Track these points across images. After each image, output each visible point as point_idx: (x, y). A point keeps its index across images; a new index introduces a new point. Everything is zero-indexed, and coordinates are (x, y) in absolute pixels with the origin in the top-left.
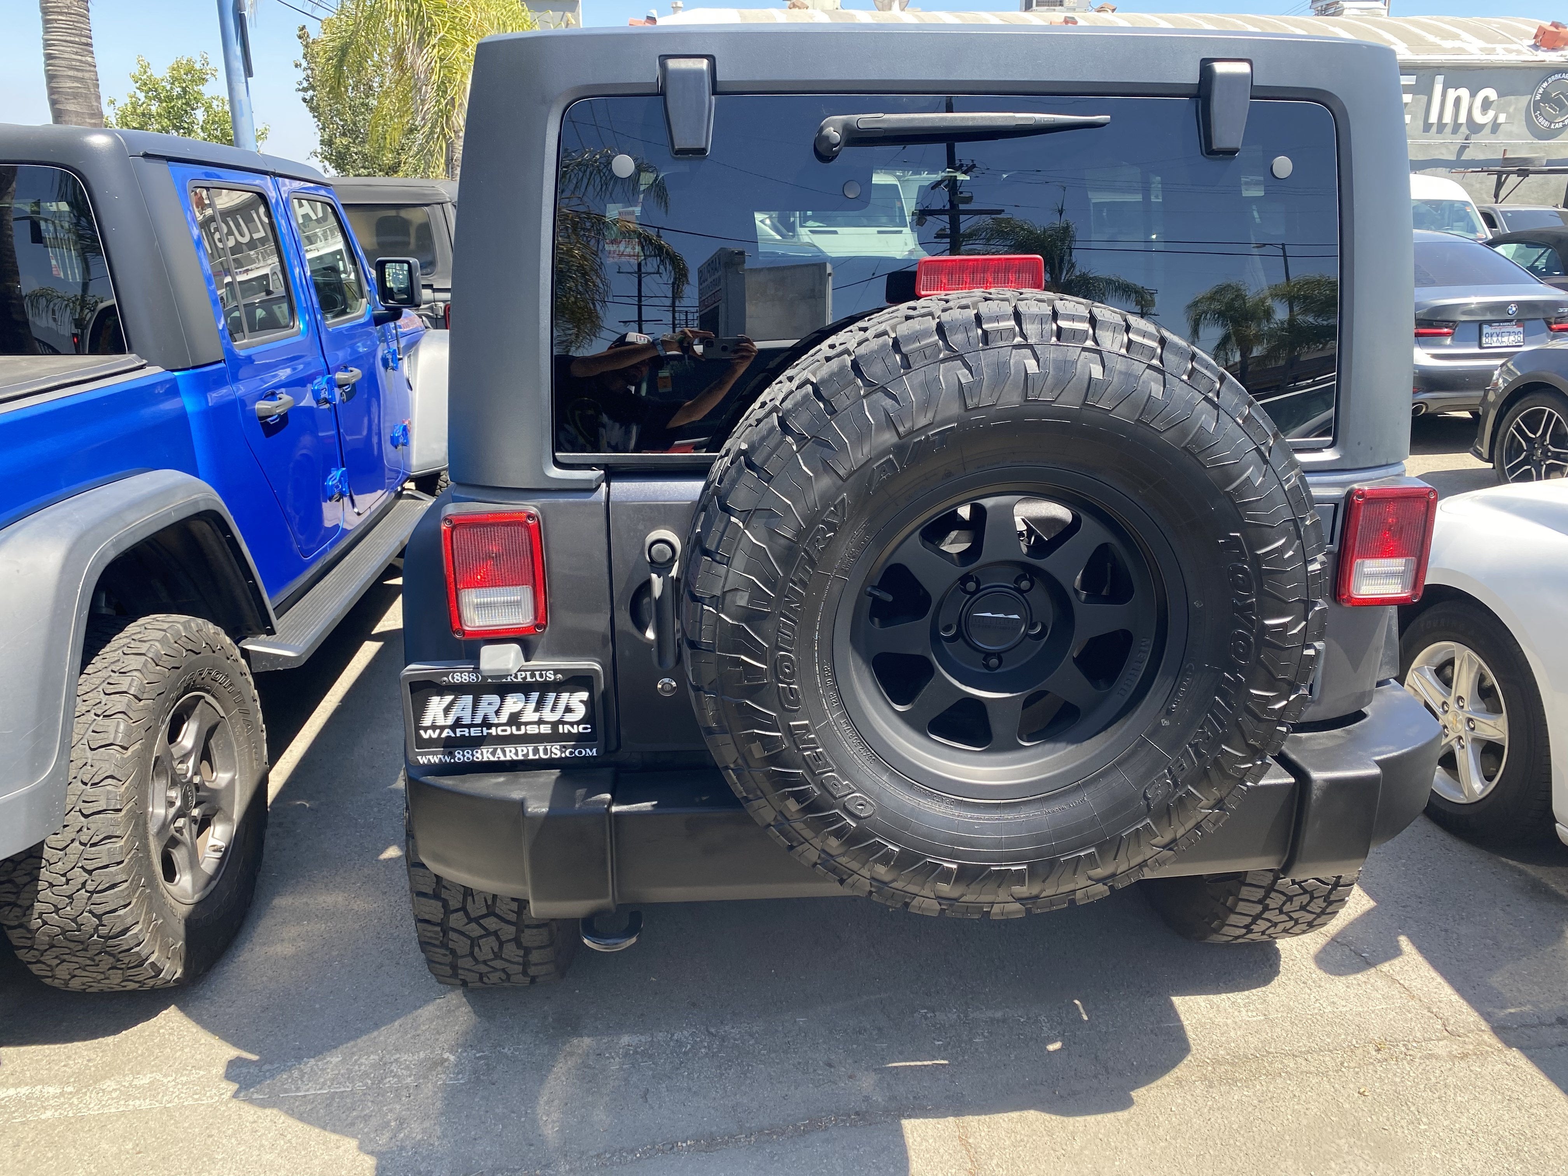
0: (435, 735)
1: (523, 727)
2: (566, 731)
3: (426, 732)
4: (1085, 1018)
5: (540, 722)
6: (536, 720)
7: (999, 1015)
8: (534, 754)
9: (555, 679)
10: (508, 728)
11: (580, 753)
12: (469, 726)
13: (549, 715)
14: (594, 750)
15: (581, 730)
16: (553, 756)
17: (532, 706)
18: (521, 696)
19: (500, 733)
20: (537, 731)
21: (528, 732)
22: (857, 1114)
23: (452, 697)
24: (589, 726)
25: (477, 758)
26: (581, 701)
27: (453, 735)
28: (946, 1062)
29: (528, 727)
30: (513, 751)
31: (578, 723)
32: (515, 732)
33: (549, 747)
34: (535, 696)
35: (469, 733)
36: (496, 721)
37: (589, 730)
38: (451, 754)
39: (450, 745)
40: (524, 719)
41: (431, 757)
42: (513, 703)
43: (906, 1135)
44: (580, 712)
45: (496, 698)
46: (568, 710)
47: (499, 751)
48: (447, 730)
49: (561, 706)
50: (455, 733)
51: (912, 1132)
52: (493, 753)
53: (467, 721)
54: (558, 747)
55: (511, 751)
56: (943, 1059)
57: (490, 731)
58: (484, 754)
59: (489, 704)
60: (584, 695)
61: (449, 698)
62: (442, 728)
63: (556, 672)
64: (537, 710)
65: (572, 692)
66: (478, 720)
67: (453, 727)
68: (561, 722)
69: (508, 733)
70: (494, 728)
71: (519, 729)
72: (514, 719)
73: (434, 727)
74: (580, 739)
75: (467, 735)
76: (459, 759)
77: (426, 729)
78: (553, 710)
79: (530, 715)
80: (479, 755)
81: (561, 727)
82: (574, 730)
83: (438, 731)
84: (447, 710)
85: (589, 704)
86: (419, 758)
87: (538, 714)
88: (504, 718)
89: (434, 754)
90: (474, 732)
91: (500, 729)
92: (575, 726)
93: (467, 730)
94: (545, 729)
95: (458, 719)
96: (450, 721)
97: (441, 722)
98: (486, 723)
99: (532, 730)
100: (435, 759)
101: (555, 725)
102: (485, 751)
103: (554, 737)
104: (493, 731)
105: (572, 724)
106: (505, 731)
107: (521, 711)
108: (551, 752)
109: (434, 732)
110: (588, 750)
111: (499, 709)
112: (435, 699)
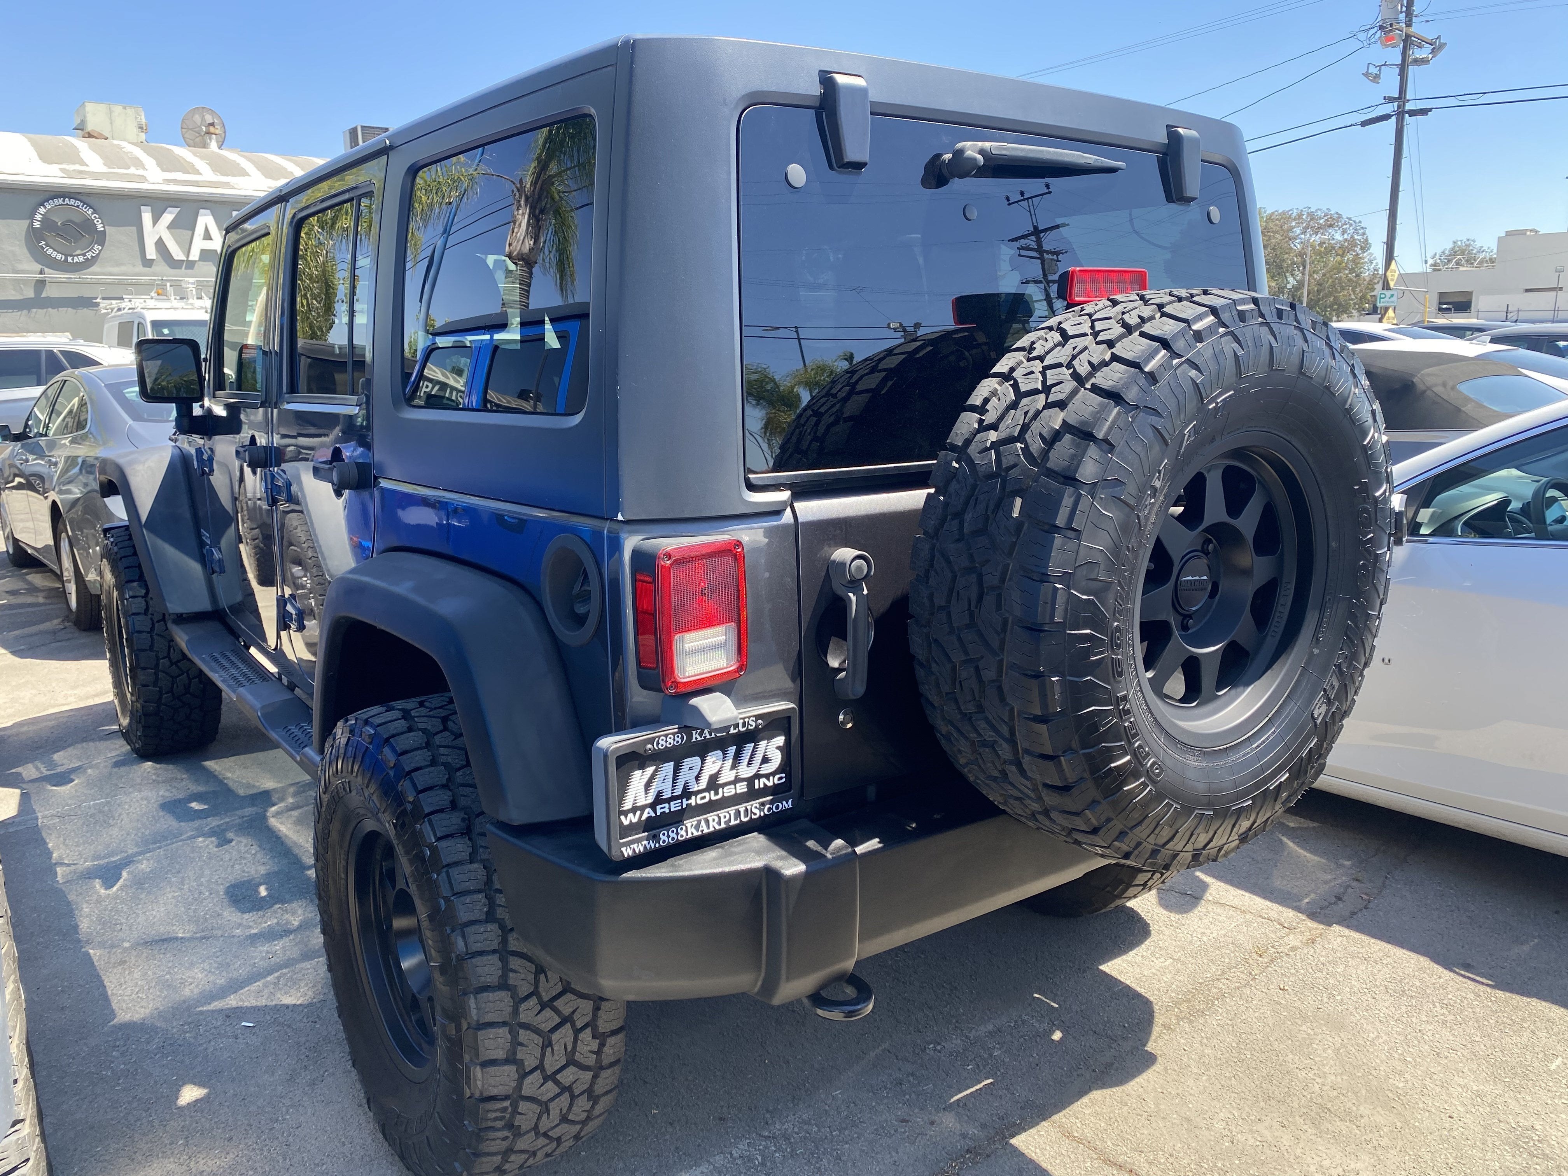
0: (635, 820)
1: (720, 790)
2: (762, 786)
3: (626, 817)
4: (1056, 1005)
5: (737, 780)
6: (733, 779)
7: (990, 1027)
8: (736, 819)
9: (757, 726)
10: (707, 794)
11: (777, 807)
12: (669, 800)
13: (746, 771)
14: (790, 801)
15: (776, 782)
16: (753, 817)
17: (729, 763)
18: (719, 753)
19: (699, 802)
20: (733, 792)
21: (726, 795)
22: (968, 1151)
23: (654, 768)
24: (784, 775)
25: (682, 836)
26: (778, 748)
27: (653, 815)
28: (991, 1081)
29: (725, 789)
30: (716, 819)
31: (773, 774)
32: (714, 798)
33: (749, 808)
34: (732, 750)
35: (670, 808)
36: (696, 789)
37: (784, 780)
38: (656, 838)
39: (652, 826)
40: (722, 780)
41: (635, 846)
42: (713, 763)
43: (1026, 1152)
44: (777, 759)
45: (697, 760)
46: (765, 760)
47: (703, 823)
48: (647, 810)
49: (759, 757)
50: (655, 812)
51: (1028, 1148)
52: (697, 827)
53: (667, 795)
54: (758, 806)
55: (714, 820)
56: (987, 1078)
57: (689, 802)
58: (689, 829)
59: (690, 769)
60: (780, 740)
61: (650, 770)
62: (642, 808)
63: (758, 717)
64: (733, 767)
65: (769, 738)
66: (678, 791)
67: (653, 806)
68: (758, 776)
69: (707, 800)
70: (693, 797)
71: (716, 793)
72: (713, 784)
73: (634, 810)
74: (776, 791)
75: (667, 811)
76: (664, 841)
77: (625, 813)
78: (749, 764)
79: (727, 775)
80: (683, 833)
81: (756, 781)
82: (770, 784)
83: (638, 813)
84: (648, 786)
85: (786, 750)
86: (624, 849)
87: (735, 771)
88: (703, 783)
89: (638, 841)
90: (674, 806)
91: (699, 796)
92: (771, 778)
93: (667, 805)
94: (742, 788)
95: (659, 793)
96: (650, 799)
97: (642, 802)
98: (687, 794)
99: (729, 791)
100: (639, 848)
101: (750, 781)
102: (689, 825)
103: (752, 794)
104: (692, 801)
105: (767, 776)
106: (704, 798)
107: (719, 771)
108: (752, 812)
109: (635, 814)
110: (784, 803)
111: (699, 773)
112: (637, 774)
